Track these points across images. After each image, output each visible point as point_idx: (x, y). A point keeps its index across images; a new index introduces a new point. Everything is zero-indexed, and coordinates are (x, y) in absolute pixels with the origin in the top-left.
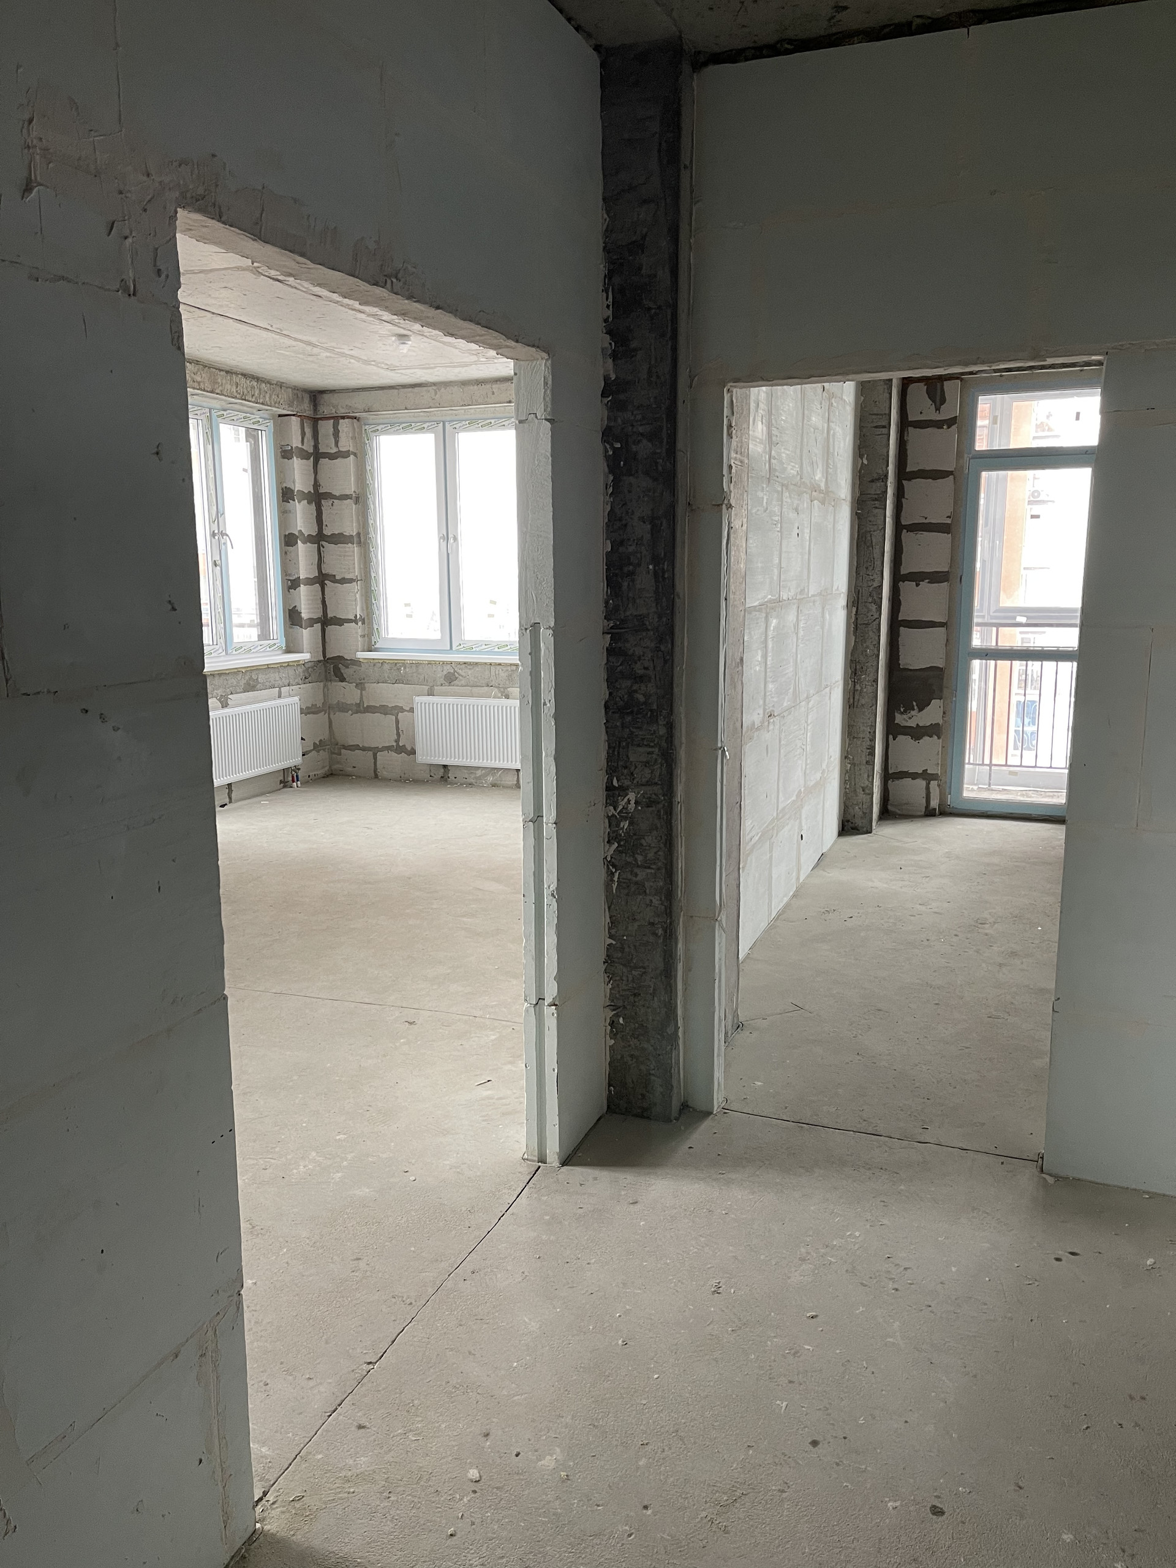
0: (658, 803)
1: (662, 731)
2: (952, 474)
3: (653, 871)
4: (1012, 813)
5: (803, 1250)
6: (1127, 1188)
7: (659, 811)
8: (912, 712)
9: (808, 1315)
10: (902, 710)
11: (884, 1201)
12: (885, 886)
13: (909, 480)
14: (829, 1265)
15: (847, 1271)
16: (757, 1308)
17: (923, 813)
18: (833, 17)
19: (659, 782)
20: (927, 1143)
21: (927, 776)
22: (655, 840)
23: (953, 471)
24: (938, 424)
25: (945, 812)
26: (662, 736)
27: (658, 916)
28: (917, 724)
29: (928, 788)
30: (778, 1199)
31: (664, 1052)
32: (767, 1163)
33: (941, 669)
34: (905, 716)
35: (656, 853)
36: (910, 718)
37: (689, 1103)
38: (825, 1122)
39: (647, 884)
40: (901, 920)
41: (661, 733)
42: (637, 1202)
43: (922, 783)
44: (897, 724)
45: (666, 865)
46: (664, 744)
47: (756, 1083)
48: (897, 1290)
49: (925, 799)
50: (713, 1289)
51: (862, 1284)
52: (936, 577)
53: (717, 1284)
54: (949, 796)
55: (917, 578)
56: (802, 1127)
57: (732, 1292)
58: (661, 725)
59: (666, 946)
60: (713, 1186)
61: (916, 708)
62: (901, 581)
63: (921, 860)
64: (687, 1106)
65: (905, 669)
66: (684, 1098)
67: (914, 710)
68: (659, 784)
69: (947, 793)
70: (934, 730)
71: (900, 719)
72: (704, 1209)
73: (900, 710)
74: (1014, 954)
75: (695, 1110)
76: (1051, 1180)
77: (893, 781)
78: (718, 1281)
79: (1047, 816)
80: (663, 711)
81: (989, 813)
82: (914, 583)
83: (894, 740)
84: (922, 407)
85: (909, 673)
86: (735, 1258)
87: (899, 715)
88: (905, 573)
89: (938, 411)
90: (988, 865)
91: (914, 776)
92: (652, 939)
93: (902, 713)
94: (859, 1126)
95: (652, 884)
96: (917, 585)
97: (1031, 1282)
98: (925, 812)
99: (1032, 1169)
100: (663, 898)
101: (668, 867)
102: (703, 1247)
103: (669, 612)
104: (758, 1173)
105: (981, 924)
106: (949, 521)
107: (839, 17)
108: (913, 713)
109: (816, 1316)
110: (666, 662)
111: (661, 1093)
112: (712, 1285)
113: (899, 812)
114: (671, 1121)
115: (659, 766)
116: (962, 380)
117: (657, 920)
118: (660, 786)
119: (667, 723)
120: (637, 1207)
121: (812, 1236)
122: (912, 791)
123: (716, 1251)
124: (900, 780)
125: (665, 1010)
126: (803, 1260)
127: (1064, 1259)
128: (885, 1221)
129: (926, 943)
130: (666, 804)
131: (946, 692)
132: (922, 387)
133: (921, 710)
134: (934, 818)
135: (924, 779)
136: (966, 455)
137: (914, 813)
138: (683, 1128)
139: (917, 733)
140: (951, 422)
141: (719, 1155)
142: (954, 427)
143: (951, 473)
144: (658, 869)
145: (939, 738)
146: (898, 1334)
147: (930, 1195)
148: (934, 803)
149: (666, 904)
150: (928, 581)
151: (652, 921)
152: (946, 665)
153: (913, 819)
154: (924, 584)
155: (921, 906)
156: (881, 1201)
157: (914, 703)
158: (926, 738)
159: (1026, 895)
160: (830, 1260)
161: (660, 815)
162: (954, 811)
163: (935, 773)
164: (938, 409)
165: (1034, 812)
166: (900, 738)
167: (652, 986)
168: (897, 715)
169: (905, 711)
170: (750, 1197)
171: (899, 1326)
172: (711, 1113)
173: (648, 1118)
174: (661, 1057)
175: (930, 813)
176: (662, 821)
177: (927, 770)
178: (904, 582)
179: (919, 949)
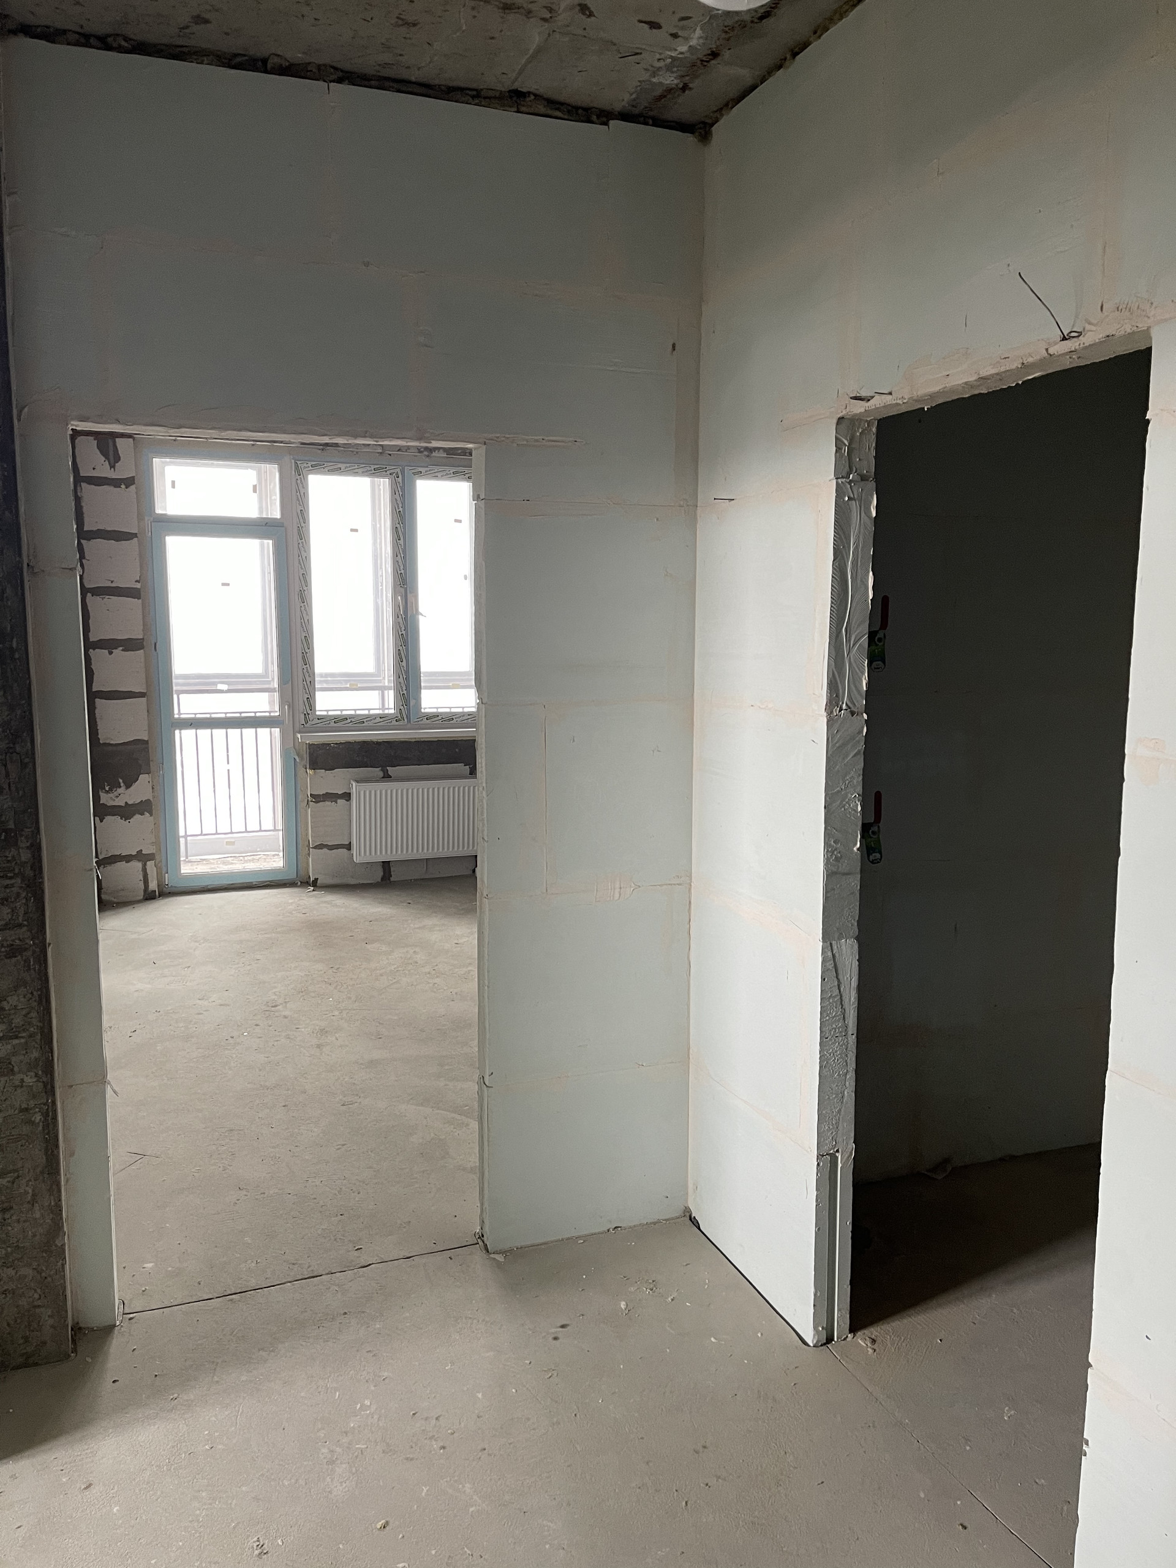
0: (26, 950)
1: (25, 856)
2: (137, 537)
3: (23, 1041)
4: (232, 884)
5: (325, 1451)
6: (562, 1240)
7: (27, 961)
8: (118, 789)
9: (379, 1527)
10: (107, 788)
11: (370, 1351)
12: (149, 986)
13: (89, 540)
14: (362, 1453)
15: (384, 1452)
16: (321, 1548)
17: (142, 897)
18: (187, 27)
19: (25, 923)
20: (370, 1265)
21: (142, 857)
22: (22, 999)
23: (136, 534)
24: (116, 483)
25: (165, 892)
26: (26, 863)
27: (34, 1097)
28: (126, 802)
29: (144, 870)
30: (259, 1401)
31: (52, 1273)
32: (219, 1361)
33: (147, 742)
34: (111, 795)
35: (25, 1016)
36: (117, 797)
37: (81, 1325)
38: (253, 1283)
39: (14, 1059)
40: (191, 1022)
41: (23, 859)
42: (90, 1485)
43: (138, 865)
44: (104, 804)
45: (41, 1028)
46: (29, 872)
47: (145, 1265)
48: (444, 1448)
49: (142, 882)
50: (257, 1552)
51: (407, 1459)
52: (131, 645)
53: (258, 1543)
54: (167, 875)
55: (110, 645)
56: (231, 1300)
57: (280, 1543)
58: (22, 848)
59: (48, 1134)
60: (175, 1420)
61: (122, 784)
62: (91, 648)
63: (169, 950)
64: (80, 1328)
65: (105, 744)
66: (73, 1319)
67: (120, 787)
68: (24, 926)
69: (164, 872)
70: (144, 807)
71: (105, 798)
72: (180, 1454)
73: (104, 789)
74: (323, 1031)
75: (92, 1330)
76: (500, 1258)
77: (104, 867)
78: (255, 1539)
79: (267, 882)
80: (25, 829)
81: (209, 887)
82: (106, 651)
83: (101, 821)
84: (95, 463)
85: (110, 748)
86: (256, 1499)
87: (105, 794)
88: (95, 640)
89: (112, 469)
90: (241, 942)
91: (128, 858)
92: (26, 1129)
93: (107, 792)
94: (292, 1274)
95: (22, 1057)
96: (111, 653)
97: (550, 1375)
98: (144, 896)
99: (478, 1255)
100: (40, 1073)
101: (46, 1030)
102: (211, 1504)
103: (24, 702)
104: (216, 1379)
105: (272, 1007)
106: (138, 586)
107: (195, 28)
108: (120, 791)
109: (387, 1523)
110: (24, 766)
111: (52, 1327)
112: (253, 1547)
113: (115, 900)
114: (69, 1356)
115: (24, 901)
116: (134, 439)
117: (32, 1103)
118: (25, 928)
119: (32, 845)
120: (94, 1490)
121: (324, 1429)
122: (129, 875)
123: (230, 1502)
124: (113, 865)
125: (51, 1216)
126: (331, 1462)
127: (559, 1335)
128: (386, 1374)
129: (231, 1041)
130: (38, 950)
131: (153, 767)
132: (93, 443)
133: (128, 787)
134: (153, 901)
135: (139, 861)
136: (146, 518)
137: (133, 899)
138: (89, 1360)
139: (127, 812)
140: (129, 482)
141: (156, 1376)
142: (133, 487)
143: (135, 535)
144: (30, 1036)
145: (151, 815)
146: (475, 1497)
147: (409, 1322)
148: (153, 885)
149: (45, 1079)
150: (121, 648)
151: (24, 1106)
152: (149, 737)
153: (134, 906)
154: (118, 652)
155: (202, 1002)
156: (367, 1352)
157: (121, 781)
158: (137, 816)
159: (296, 967)
160: (359, 1448)
161: (29, 966)
162: (173, 890)
163: (151, 852)
164: (112, 466)
165: (253, 880)
166: (108, 819)
167: (30, 1191)
168: (102, 795)
169: (111, 790)
170: (227, 1413)
171: (471, 1489)
172: (115, 1326)
173: (36, 1364)
174: (49, 1279)
175: (150, 897)
176: (32, 971)
177: (141, 850)
178: (94, 650)
179: (229, 1050)
